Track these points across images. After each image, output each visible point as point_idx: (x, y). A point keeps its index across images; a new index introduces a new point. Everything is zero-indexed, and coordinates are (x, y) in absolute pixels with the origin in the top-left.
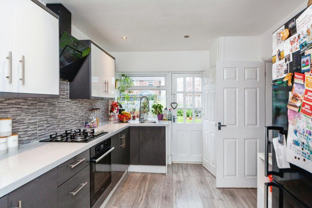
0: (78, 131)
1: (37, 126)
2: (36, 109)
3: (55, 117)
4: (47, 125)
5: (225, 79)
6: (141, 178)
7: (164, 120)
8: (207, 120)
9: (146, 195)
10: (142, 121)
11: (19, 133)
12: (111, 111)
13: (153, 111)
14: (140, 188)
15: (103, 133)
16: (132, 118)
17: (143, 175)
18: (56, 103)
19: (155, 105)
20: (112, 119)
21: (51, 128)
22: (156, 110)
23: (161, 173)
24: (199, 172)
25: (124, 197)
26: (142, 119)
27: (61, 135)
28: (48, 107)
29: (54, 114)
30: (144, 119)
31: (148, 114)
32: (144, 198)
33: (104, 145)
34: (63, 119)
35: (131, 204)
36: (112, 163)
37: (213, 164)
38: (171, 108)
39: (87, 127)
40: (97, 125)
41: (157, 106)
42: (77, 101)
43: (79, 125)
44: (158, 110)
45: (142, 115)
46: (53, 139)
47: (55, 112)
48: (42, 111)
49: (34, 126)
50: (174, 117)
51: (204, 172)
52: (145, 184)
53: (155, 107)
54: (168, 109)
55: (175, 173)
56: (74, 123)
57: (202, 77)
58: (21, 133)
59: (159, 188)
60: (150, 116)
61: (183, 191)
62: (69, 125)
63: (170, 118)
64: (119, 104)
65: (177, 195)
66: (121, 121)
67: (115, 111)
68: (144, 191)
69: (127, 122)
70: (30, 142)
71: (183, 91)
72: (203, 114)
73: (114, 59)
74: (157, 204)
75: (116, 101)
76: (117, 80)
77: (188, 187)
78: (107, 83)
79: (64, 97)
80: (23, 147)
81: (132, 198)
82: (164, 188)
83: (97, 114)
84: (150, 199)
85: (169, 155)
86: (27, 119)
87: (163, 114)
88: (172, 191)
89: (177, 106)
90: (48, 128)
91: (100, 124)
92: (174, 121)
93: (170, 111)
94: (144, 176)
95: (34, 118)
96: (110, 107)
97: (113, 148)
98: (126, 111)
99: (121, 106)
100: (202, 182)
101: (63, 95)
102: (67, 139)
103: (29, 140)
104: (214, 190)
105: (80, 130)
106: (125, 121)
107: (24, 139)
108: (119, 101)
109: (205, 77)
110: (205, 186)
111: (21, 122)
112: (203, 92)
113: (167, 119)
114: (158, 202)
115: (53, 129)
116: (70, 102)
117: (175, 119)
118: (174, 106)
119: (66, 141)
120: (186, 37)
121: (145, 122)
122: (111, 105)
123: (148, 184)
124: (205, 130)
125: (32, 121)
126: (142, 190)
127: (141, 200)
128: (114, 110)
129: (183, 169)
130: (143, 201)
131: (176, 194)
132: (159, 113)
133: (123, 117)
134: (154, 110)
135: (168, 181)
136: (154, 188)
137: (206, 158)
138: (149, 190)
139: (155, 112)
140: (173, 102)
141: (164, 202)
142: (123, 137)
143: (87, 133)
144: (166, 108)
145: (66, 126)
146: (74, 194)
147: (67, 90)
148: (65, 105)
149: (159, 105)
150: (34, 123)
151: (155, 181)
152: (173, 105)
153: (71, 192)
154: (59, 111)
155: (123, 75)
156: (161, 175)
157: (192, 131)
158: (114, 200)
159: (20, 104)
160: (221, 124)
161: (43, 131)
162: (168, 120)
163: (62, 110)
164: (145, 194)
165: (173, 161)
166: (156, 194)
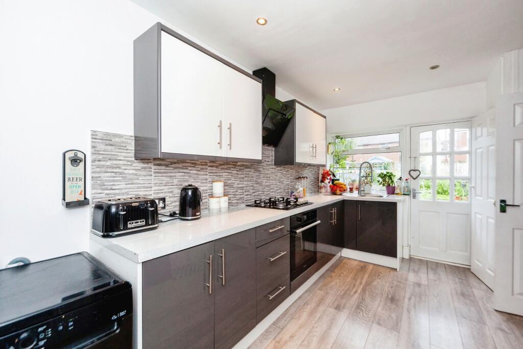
0: (282, 199)
1: (244, 191)
2: (243, 174)
3: (260, 184)
4: (253, 191)
5: (517, 124)
6: (358, 267)
7: (398, 194)
8: (481, 196)
9: (363, 289)
10: (362, 194)
11: (229, 196)
12: (322, 181)
13: (379, 182)
14: (355, 279)
15: (306, 204)
16: (349, 190)
17: (362, 264)
18: (261, 169)
19: (382, 174)
20: (323, 190)
21: (256, 194)
22: (384, 180)
23: (389, 267)
24: (460, 279)
25: (333, 283)
26: (362, 192)
27: (265, 202)
28: (254, 173)
29: (259, 180)
30: (366, 192)
31: (371, 185)
32: (359, 292)
33: (308, 217)
34: (268, 186)
35: (340, 293)
36: (319, 242)
37: (489, 269)
38: (408, 177)
39: (293, 197)
40: (304, 196)
41: (385, 175)
42: (282, 168)
43: (284, 194)
44: (387, 180)
45: (362, 186)
46: (257, 205)
47: (260, 179)
48: (249, 177)
49: (241, 191)
50: (414, 190)
51: (470, 280)
52: (363, 276)
53: (383, 176)
54: (404, 178)
55: (414, 271)
56: (279, 191)
57: (471, 128)
58: (231, 196)
59: (383, 284)
60: (374, 189)
61: (423, 298)
62: (273, 193)
63: (407, 191)
64: (332, 172)
65: (413, 301)
66: (334, 193)
67: (327, 181)
68: (361, 283)
69: (341, 195)
70: (237, 206)
71: (432, 152)
72: (473, 187)
73: (325, 117)
74: (377, 302)
75: (328, 168)
76: (330, 143)
77: (433, 295)
78: (314, 146)
79: (269, 163)
80: (232, 209)
81: (343, 288)
82: (392, 287)
83: (304, 183)
84: (367, 295)
85: (405, 244)
86: (236, 184)
87: (396, 186)
88: (404, 294)
89: (419, 175)
90: (254, 194)
91: (307, 194)
92: (414, 197)
93: (407, 182)
94: (364, 266)
95: (242, 183)
96: (320, 176)
97: (319, 222)
98: (341, 181)
99: (334, 176)
100: (463, 295)
101: (268, 161)
102: (270, 205)
103: (237, 203)
104: (488, 312)
105: (283, 198)
106: (338, 194)
107: (233, 201)
108: (332, 169)
109: (478, 126)
110: (468, 301)
111: (231, 186)
112: (473, 150)
113: (402, 193)
114: (379, 301)
115: (258, 196)
116: (275, 169)
117: (417, 194)
118: (414, 174)
119: (270, 208)
120: (433, 68)
121: (367, 195)
122: (322, 174)
123: (367, 277)
124: (476, 213)
125: (240, 186)
126: (358, 282)
127: (355, 292)
128: (325, 180)
129: (429, 269)
130: (357, 295)
131: (410, 299)
132: (389, 185)
133: (336, 188)
134: (381, 180)
135: (399, 280)
136: (375, 283)
137: (477, 260)
138: (368, 284)
139: (381, 182)
140: (413, 168)
141: (388, 304)
142: (334, 211)
143: (289, 202)
144: (401, 178)
145: (271, 193)
146: (272, 260)
147: (272, 156)
148: (269, 172)
149: (388, 173)
150: (242, 188)
151: (379, 275)
152: (412, 173)
153: (270, 257)
154: (263, 177)
155: (337, 137)
156: (389, 270)
157: (447, 213)
158: (320, 284)
159: (230, 169)
160: (507, 203)
161: (249, 196)
162: (404, 194)
163: (267, 177)
164: (361, 287)
165: (411, 254)
166: (377, 291)
